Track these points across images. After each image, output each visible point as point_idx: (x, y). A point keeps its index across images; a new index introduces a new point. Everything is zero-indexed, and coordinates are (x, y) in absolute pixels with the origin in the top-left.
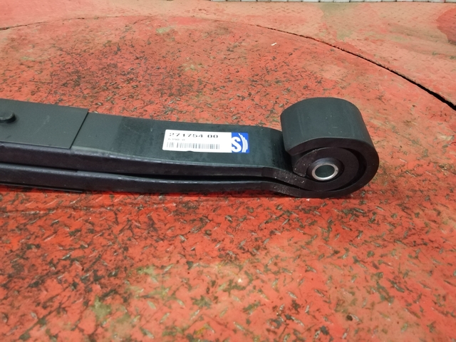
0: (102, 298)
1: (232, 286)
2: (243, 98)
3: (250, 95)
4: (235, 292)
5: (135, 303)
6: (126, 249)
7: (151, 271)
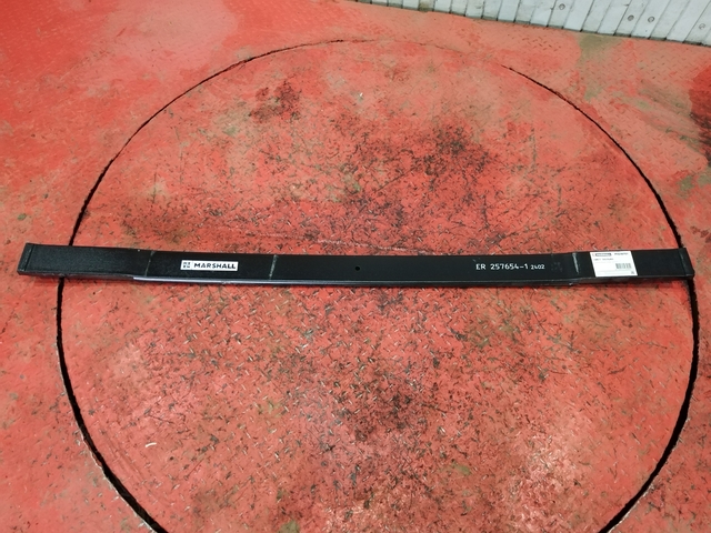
0: (356, 192)
1: (298, 186)
2: (236, 338)
3: (228, 341)
4: (298, 182)
5: (343, 187)
6: (347, 214)
7: (335, 200)
